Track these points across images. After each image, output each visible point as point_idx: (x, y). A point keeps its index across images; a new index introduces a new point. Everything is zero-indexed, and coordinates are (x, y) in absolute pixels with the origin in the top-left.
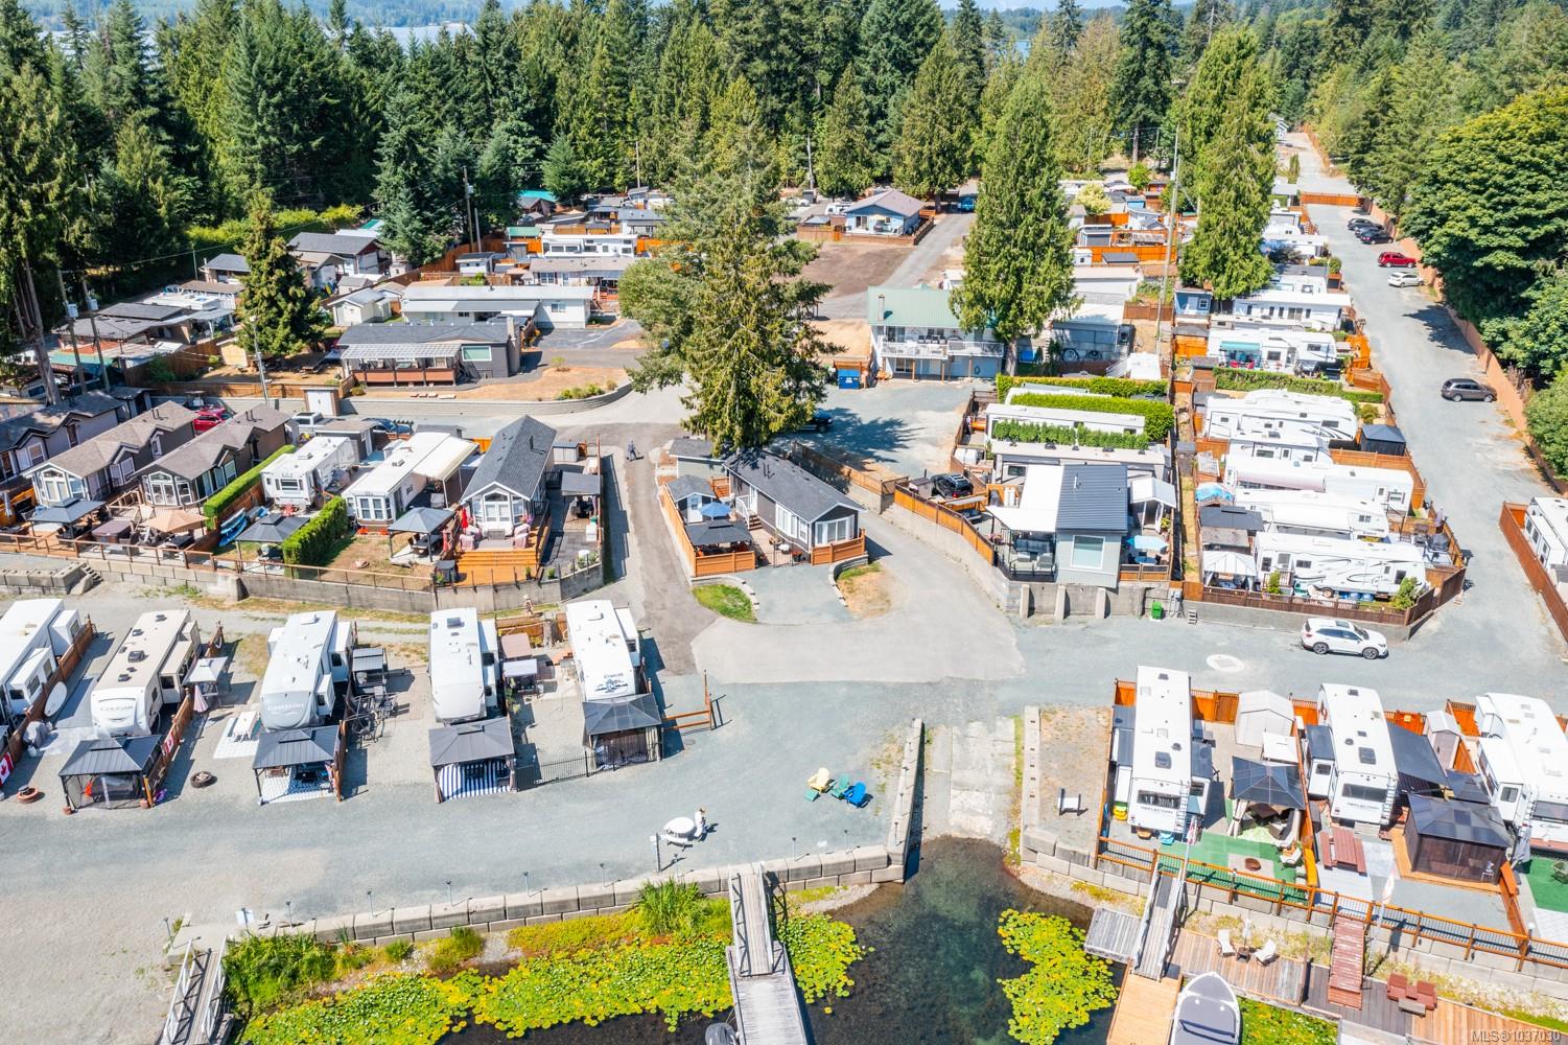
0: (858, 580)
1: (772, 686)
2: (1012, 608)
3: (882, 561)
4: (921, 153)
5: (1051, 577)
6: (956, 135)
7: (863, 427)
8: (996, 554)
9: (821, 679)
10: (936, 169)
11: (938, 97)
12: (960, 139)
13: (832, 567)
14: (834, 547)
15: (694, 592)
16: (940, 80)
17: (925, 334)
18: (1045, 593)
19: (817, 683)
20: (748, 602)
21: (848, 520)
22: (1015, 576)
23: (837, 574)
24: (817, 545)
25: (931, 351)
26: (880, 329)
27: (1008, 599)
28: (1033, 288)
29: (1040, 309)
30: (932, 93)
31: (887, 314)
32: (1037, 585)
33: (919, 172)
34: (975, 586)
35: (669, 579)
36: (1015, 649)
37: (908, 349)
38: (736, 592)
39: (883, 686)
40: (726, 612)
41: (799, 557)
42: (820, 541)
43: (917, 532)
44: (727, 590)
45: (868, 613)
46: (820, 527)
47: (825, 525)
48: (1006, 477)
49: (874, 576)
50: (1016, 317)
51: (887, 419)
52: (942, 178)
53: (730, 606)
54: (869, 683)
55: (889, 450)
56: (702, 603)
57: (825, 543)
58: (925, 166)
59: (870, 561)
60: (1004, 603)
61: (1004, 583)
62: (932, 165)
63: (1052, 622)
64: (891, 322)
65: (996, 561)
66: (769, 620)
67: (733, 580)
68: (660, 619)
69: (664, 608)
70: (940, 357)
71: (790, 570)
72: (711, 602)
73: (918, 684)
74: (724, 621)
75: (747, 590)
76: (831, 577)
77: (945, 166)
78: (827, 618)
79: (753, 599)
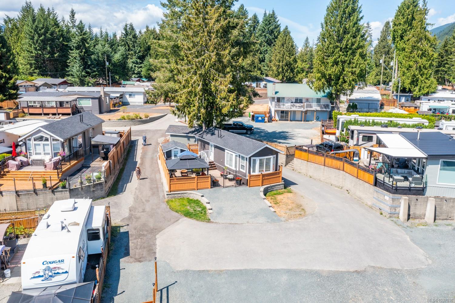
0: (279, 197)
1: (220, 273)
2: (394, 215)
3: (292, 187)
4: (279, 65)
5: (421, 192)
6: (291, 59)
7: (269, 133)
8: (376, 179)
9: (264, 265)
10: (284, 71)
11: (285, 46)
12: (293, 61)
13: (262, 188)
14: (263, 176)
15: (168, 202)
16: (286, 40)
17: (294, 101)
18: (418, 203)
19: (260, 271)
20: (204, 208)
21: (272, 157)
22: (396, 190)
23: (266, 192)
24: (252, 174)
25: (297, 108)
26: (273, 98)
27: (391, 207)
30: (283, 45)
31: (276, 93)
32: (414, 197)
33: (278, 72)
35: (153, 194)
36: (411, 243)
37: (286, 106)
38: (197, 202)
39: (317, 274)
40: (188, 214)
41: (239, 182)
42: (254, 171)
44: (190, 201)
45: (290, 217)
46: (254, 161)
47: (258, 159)
48: (361, 142)
49: (290, 195)
51: (281, 131)
52: (287, 74)
53: (192, 210)
54: (306, 272)
55: (284, 140)
56: (172, 209)
57: (257, 173)
58: (281, 70)
59: (285, 188)
60: (387, 209)
61: (388, 197)
62: (283, 70)
63: (426, 224)
64: (278, 95)
65: (376, 183)
66: (218, 220)
67: (196, 195)
68: (138, 218)
69: (144, 211)
70: (302, 109)
71: (234, 189)
72: (178, 208)
73: (349, 272)
74: (186, 221)
75: (204, 200)
76: (262, 194)
77: (288, 70)
78: (262, 220)
79: (208, 206)
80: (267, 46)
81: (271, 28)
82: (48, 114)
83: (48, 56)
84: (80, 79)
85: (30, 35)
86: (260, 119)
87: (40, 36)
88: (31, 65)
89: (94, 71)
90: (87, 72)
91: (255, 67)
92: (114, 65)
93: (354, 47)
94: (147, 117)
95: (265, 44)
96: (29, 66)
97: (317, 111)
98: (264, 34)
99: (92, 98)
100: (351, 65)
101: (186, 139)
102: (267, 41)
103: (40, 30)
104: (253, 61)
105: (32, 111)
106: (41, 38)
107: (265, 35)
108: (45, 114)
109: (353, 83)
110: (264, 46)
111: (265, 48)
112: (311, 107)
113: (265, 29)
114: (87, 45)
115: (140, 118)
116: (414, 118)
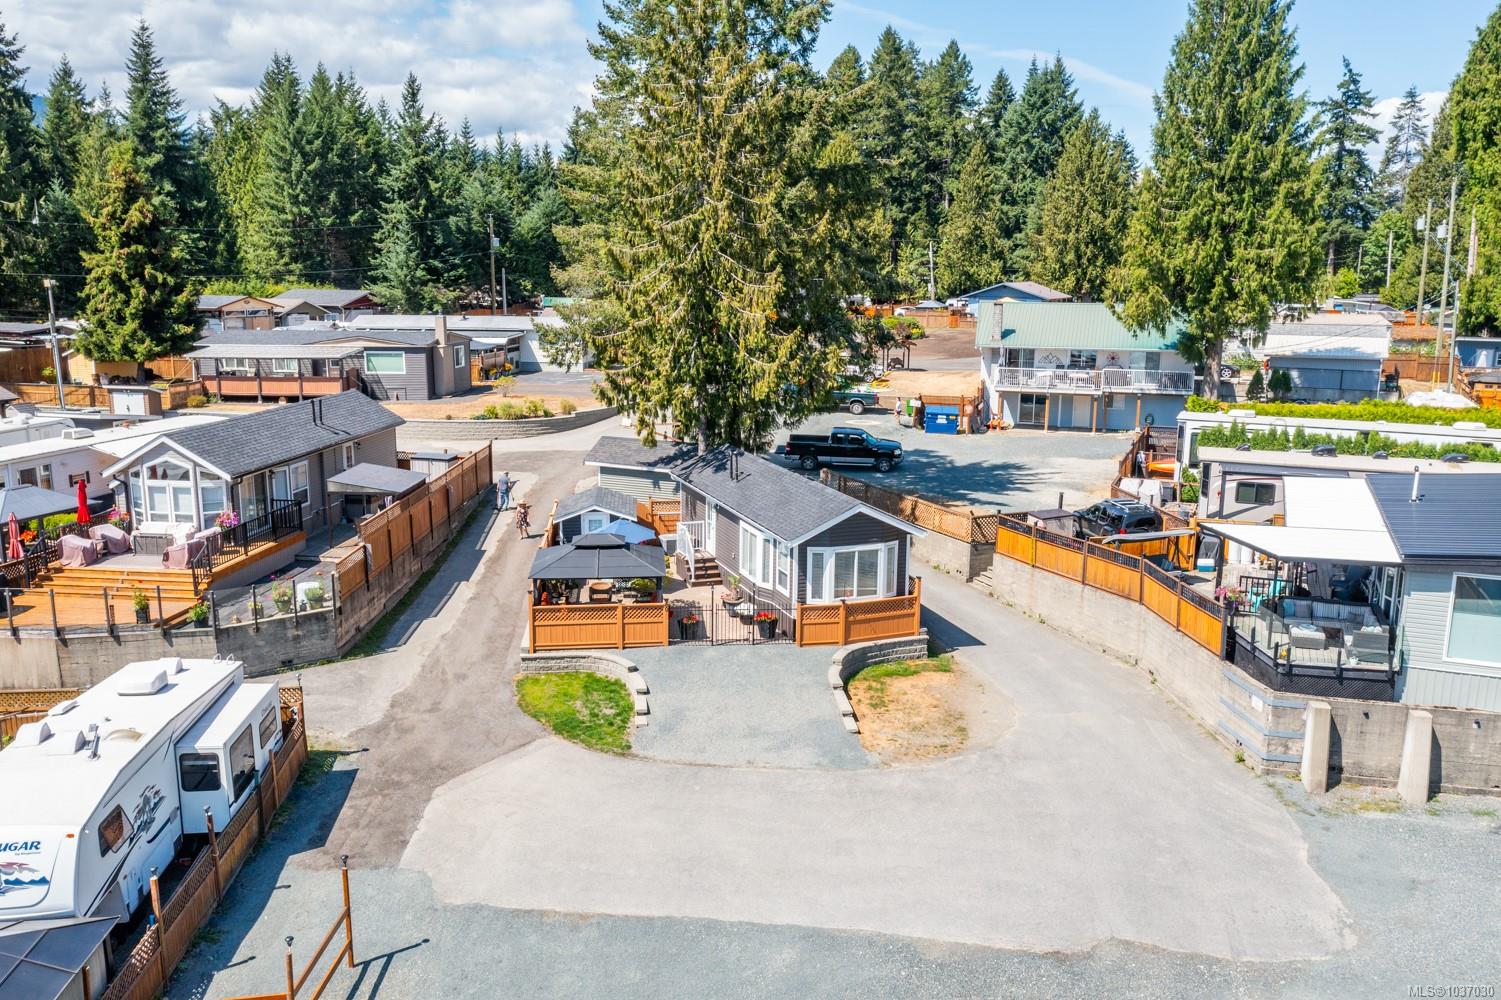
0: (897, 685)
1: (577, 922)
2: (1279, 765)
3: (961, 655)
4: (1066, 242)
5: (1386, 687)
6: (1109, 221)
7: (954, 469)
8: (1231, 634)
9: (733, 911)
10: (1084, 261)
11: (1088, 175)
12: (1116, 226)
13: (841, 653)
14: (851, 610)
15: (520, 684)
16: (1090, 155)
17: (1067, 361)
18: (1372, 726)
19: (712, 927)
20: (626, 711)
21: (881, 548)
22: (1289, 679)
23: (852, 669)
24: (810, 601)
25: (1076, 384)
26: (995, 352)
27: (1270, 740)
28: (1252, 253)
29: (1264, 289)
30: (1080, 173)
31: (1006, 334)
32: (1354, 705)
33: (1063, 265)
34: (1178, 715)
35: (487, 657)
36: (1308, 870)
37: (1040, 380)
38: (614, 689)
39: (908, 952)
40: (567, 727)
41: (770, 627)
42: (817, 593)
43: (1042, 610)
44: (593, 683)
45: (905, 753)
46: (819, 558)
47: (830, 555)
48: (1231, 505)
49: (938, 679)
50: (1222, 298)
51: (999, 461)
52: (1092, 272)
53: (584, 714)
54: (870, 941)
55: (996, 492)
56: (524, 706)
57: (828, 598)
58: (1070, 257)
59: (933, 652)
60: (1257, 747)
61: (1259, 699)
62: (1079, 257)
63: (1397, 806)
64: (1011, 342)
65: (1232, 649)
66: (658, 752)
67: (613, 664)
68: (404, 731)
69: (434, 708)
70: (1092, 391)
71: (746, 651)
72: (544, 705)
73: (1027, 957)
74: (557, 744)
75: (635, 682)
76: (834, 676)
77: (1095, 257)
78: (802, 756)
79: (640, 703)
80: (1034, 179)
81: (1050, 117)
82: (274, 399)
83: (329, 221)
84: (408, 292)
85: (279, 159)
86: (942, 420)
87: (307, 159)
88: (280, 248)
89: (454, 267)
90: (431, 270)
91: (983, 248)
92: (521, 246)
93: (1267, 174)
94: (568, 409)
95: (1029, 172)
96: (273, 253)
97: (1145, 397)
98: (1024, 138)
99: (408, 350)
100: (1256, 238)
101: (648, 482)
102: (1035, 161)
103: (310, 142)
104: (977, 228)
105: (229, 387)
106: (311, 167)
107: (1027, 142)
108: (268, 399)
109: (1263, 298)
110: (1025, 177)
111: (1028, 185)
112: (1126, 382)
113: (1029, 123)
114: (433, 185)
115: (547, 414)
116: (1457, 425)
